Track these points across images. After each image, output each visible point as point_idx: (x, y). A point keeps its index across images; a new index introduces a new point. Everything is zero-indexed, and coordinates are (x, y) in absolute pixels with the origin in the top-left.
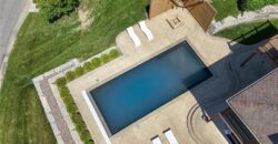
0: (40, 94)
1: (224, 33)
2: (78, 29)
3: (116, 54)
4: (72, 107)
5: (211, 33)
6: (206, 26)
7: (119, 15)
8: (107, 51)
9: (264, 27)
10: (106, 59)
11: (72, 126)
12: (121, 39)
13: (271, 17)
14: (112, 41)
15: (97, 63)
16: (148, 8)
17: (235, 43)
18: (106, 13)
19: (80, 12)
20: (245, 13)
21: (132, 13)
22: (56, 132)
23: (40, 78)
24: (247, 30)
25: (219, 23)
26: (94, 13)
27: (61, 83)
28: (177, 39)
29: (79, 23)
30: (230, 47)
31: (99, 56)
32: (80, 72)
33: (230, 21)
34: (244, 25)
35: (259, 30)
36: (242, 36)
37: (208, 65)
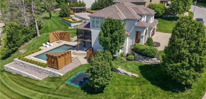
6: (70, 41)
12: (41, 48)
14: (38, 48)
17: (80, 42)
25: (73, 38)
26: (27, 49)
28: (62, 44)
37: (74, 46)
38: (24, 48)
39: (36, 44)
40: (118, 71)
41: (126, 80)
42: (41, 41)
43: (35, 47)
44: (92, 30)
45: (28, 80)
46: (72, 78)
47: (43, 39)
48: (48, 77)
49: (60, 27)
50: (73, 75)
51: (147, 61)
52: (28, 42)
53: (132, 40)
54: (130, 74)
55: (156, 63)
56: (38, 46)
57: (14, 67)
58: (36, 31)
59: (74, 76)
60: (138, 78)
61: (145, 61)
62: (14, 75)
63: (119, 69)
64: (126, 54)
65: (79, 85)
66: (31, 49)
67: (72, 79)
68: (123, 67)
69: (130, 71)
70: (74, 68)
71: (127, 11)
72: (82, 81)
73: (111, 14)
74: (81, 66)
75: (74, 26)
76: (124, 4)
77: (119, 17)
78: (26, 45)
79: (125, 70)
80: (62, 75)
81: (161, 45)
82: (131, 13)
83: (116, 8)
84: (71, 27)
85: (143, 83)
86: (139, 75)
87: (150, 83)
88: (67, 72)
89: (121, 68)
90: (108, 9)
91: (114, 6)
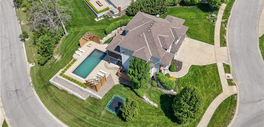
1: (105, 43)
2: (57, 61)
3: (75, 61)
4: (69, 78)
5: (102, 44)
6: (99, 43)
7: (70, 50)
8: (72, 61)
10: (72, 63)
11: (72, 83)
12: (74, 56)
14: (72, 58)
15: (70, 65)
16: (79, 45)
18: (65, 52)
19: (55, 56)
20: (108, 35)
21: (74, 48)
23: (52, 79)
25: (102, 40)
26: (60, 54)
27: (61, 74)
28: (93, 49)
29: (57, 59)
31: (70, 63)
32: (66, 70)
33: (105, 39)
37: (104, 52)
38: (57, 53)
39: (68, 49)
40: (144, 99)
41: (148, 109)
42: (71, 43)
43: (68, 53)
44: (122, 55)
45: (75, 99)
46: (109, 102)
47: (72, 39)
48: (90, 96)
49: (85, 17)
50: (109, 99)
51: (167, 91)
52: (59, 44)
53: (157, 69)
54: (152, 103)
55: (172, 94)
56: (71, 53)
57: (58, 82)
58: (63, 30)
59: (110, 101)
60: (157, 109)
61: (165, 90)
62: (60, 90)
63: (144, 97)
64: (152, 76)
65: (115, 111)
66: (65, 56)
67: (109, 104)
68: (148, 95)
69: (152, 101)
70: (109, 89)
71: (153, 45)
72: (117, 106)
73: (139, 48)
74: (115, 87)
75: (101, 17)
76: (152, 33)
77: (146, 56)
78: (58, 47)
79: (149, 98)
80: (101, 98)
81: (182, 67)
82: (157, 48)
83: (144, 38)
84: (98, 18)
85: (160, 113)
86: (158, 105)
87: (164, 114)
88: (105, 95)
89: (146, 96)
90: (137, 39)
91: (143, 36)
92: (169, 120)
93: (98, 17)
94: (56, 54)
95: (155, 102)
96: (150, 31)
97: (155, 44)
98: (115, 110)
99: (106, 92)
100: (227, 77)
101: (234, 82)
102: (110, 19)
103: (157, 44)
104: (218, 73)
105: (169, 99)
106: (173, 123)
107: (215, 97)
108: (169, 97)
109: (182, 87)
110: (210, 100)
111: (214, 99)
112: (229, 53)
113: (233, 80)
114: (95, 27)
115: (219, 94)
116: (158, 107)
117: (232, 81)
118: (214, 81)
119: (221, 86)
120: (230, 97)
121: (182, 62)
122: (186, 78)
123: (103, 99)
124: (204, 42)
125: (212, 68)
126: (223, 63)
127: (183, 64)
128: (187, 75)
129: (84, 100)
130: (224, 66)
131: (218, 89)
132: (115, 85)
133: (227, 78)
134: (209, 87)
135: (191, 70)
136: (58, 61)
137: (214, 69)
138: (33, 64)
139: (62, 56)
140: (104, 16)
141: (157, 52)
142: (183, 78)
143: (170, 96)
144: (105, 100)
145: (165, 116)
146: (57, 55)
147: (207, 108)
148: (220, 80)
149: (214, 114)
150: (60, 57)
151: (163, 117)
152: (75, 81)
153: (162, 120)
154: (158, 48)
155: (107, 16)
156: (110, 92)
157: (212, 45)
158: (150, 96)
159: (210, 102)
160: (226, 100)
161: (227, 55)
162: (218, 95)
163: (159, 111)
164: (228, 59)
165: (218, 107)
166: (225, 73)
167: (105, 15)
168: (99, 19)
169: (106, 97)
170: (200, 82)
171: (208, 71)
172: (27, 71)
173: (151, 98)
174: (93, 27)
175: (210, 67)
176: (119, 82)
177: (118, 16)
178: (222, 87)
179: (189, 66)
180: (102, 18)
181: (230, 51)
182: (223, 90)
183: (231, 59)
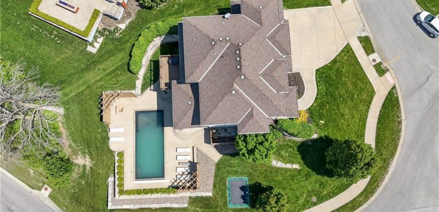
0: (120, 207)
1: (144, 88)
2: (88, 168)
3: (121, 154)
4: (138, 192)
5: (139, 95)
6: (134, 96)
7: (96, 139)
8: (117, 158)
9: (152, 66)
10: (121, 161)
11: (149, 196)
12: (113, 147)
13: (149, 58)
14: (111, 153)
15: (121, 167)
17: (152, 86)
18: (89, 146)
19: (75, 161)
20: (139, 73)
21: (99, 131)
22: (147, 206)
23: (109, 204)
24: (148, 75)
25: (136, 89)
26: (84, 153)
27: (122, 192)
28: (132, 116)
30: (154, 90)
31: (117, 164)
32: (121, 179)
33: (139, 83)
34: (145, 74)
35: (152, 69)
36: (151, 80)
37: (156, 109)
38: (76, 154)
43: (96, 146)
46: (228, 196)
48: (190, 198)
49: (66, 55)
50: (225, 191)
54: (289, 166)
56: (101, 143)
63: (274, 163)
65: (244, 203)
66: (96, 154)
67: (230, 198)
68: (277, 156)
69: (288, 163)
70: (213, 174)
71: (262, 98)
72: (243, 194)
73: (242, 116)
74: (219, 166)
75: (95, 38)
76: (249, 78)
77: (262, 126)
78: (67, 144)
79: (281, 161)
80: (210, 194)
81: (305, 84)
82: (271, 102)
83: (240, 95)
84: (92, 44)
85: (307, 176)
86: (300, 165)
87: (315, 173)
88: (213, 188)
89: (275, 159)
90: (229, 102)
91: (236, 92)
92: (326, 178)
93: (91, 41)
94: (74, 157)
95: (292, 163)
96: (245, 77)
97: (264, 95)
98: (243, 201)
99: (211, 181)
100: (371, 61)
101: (385, 65)
102: (117, 34)
103: (267, 94)
104: (358, 62)
105: (311, 149)
106: (332, 179)
107: (369, 107)
108: (309, 146)
109: (321, 122)
110: (365, 117)
111: (368, 112)
112: (360, 11)
113: (382, 64)
114: (101, 67)
115: (372, 100)
116: (301, 168)
117: (382, 66)
118: (359, 81)
119: (370, 83)
120: (387, 96)
121: (299, 73)
122: (319, 101)
123: (214, 195)
124: (312, 6)
125: (346, 58)
126: (358, 37)
127: (301, 75)
128: (317, 95)
129: (187, 208)
130: (361, 42)
131: (368, 91)
132: (217, 163)
133: (374, 64)
134: (356, 96)
135: (319, 82)
136: (91, 168)
137: (349, 57)
138: (46, 189)
139: (89, 155)
140: (100, 33)
141: (274, 108)
142: (315, 104)
143: (310, 143)
144: (218, 194)
145: (317, 176)
146: (79, 157)
147: (365, 131)
148: (365, 74)
149: (376, 136)
150: (87, 159)
151: (315, 177)
152: (152, 191)
153: (316, 182)
154: (273, 99)
155: (105, 29)
156: (218, 179)
157: (329, 7)
158: (282, 157)
159: (365, 121)
160: (384, 104)
161: (358, 17)
162: (370, 102)
163: (305, 173)
164: (362, 25)
165: (378, 123)
166: (368, 56)
167: (100, 29)
168: (97, 45)
169: (218, 189)
170: (340, 96)
171: (343, 67)
172: (49, 208)
173: (284, 159)
174: (99, 70)
175: (343, 58)
176: (220, 153)
177: (128, 18)
178: (372, 86)
179: (313, 75)
180: (100, 40)
181: (360, 4)
182: (375, 89)
183: (366, 20)
